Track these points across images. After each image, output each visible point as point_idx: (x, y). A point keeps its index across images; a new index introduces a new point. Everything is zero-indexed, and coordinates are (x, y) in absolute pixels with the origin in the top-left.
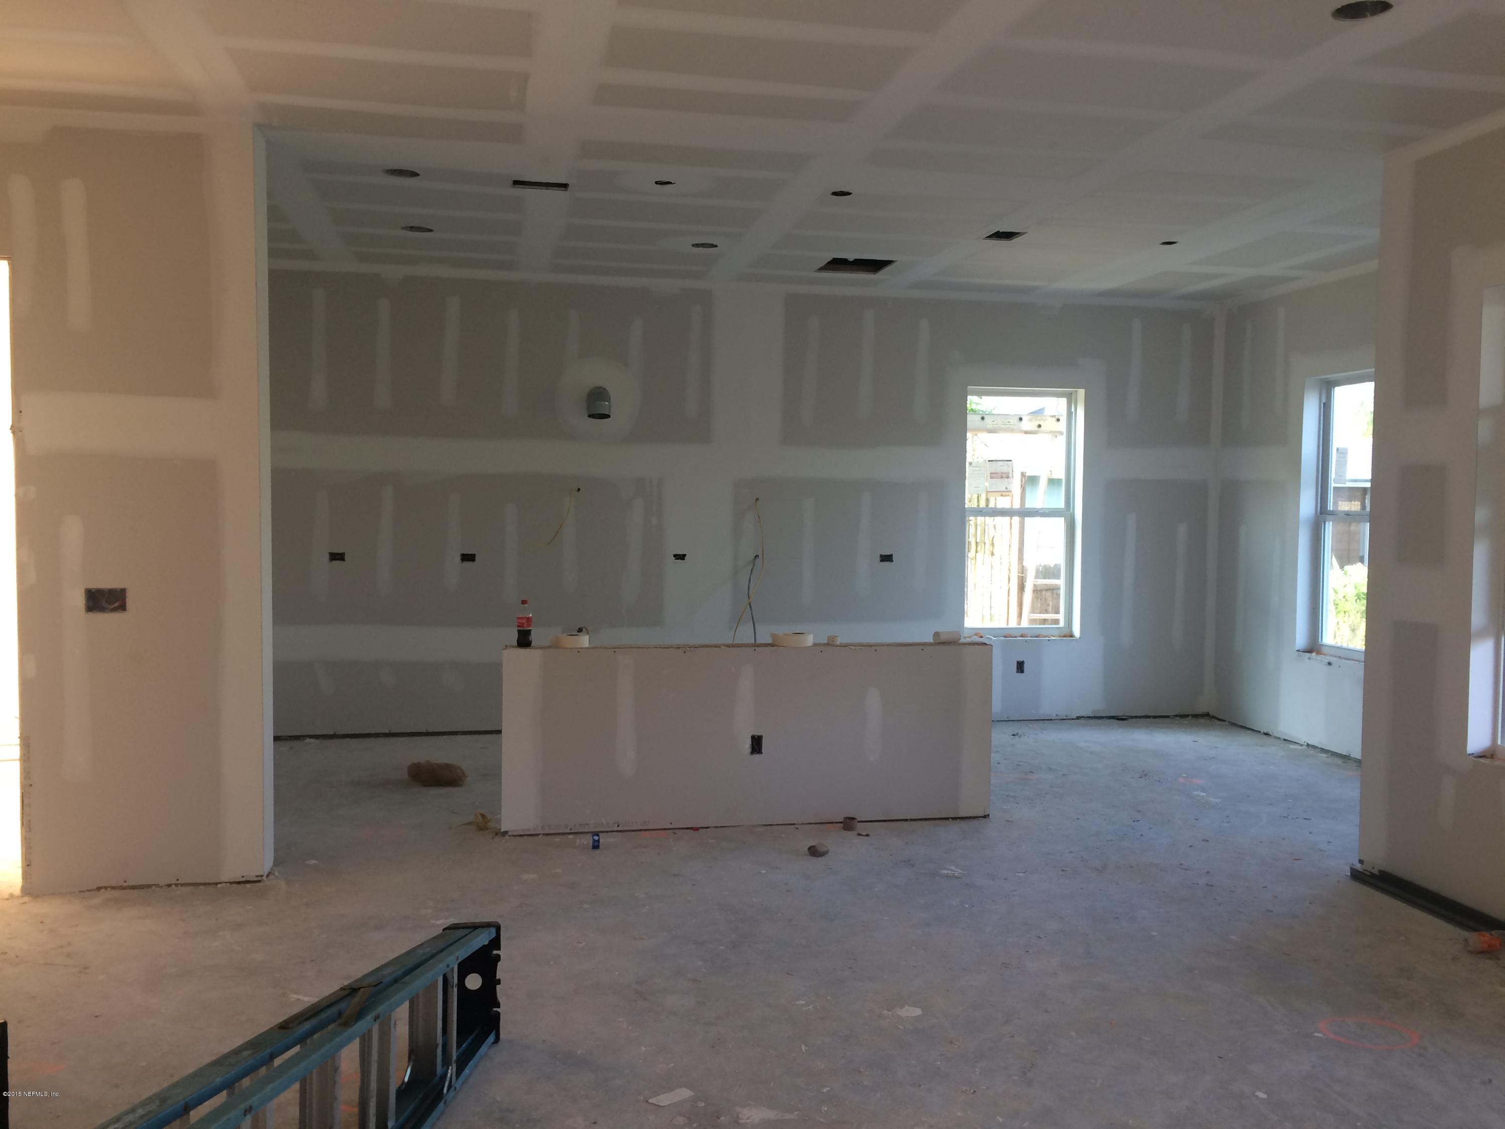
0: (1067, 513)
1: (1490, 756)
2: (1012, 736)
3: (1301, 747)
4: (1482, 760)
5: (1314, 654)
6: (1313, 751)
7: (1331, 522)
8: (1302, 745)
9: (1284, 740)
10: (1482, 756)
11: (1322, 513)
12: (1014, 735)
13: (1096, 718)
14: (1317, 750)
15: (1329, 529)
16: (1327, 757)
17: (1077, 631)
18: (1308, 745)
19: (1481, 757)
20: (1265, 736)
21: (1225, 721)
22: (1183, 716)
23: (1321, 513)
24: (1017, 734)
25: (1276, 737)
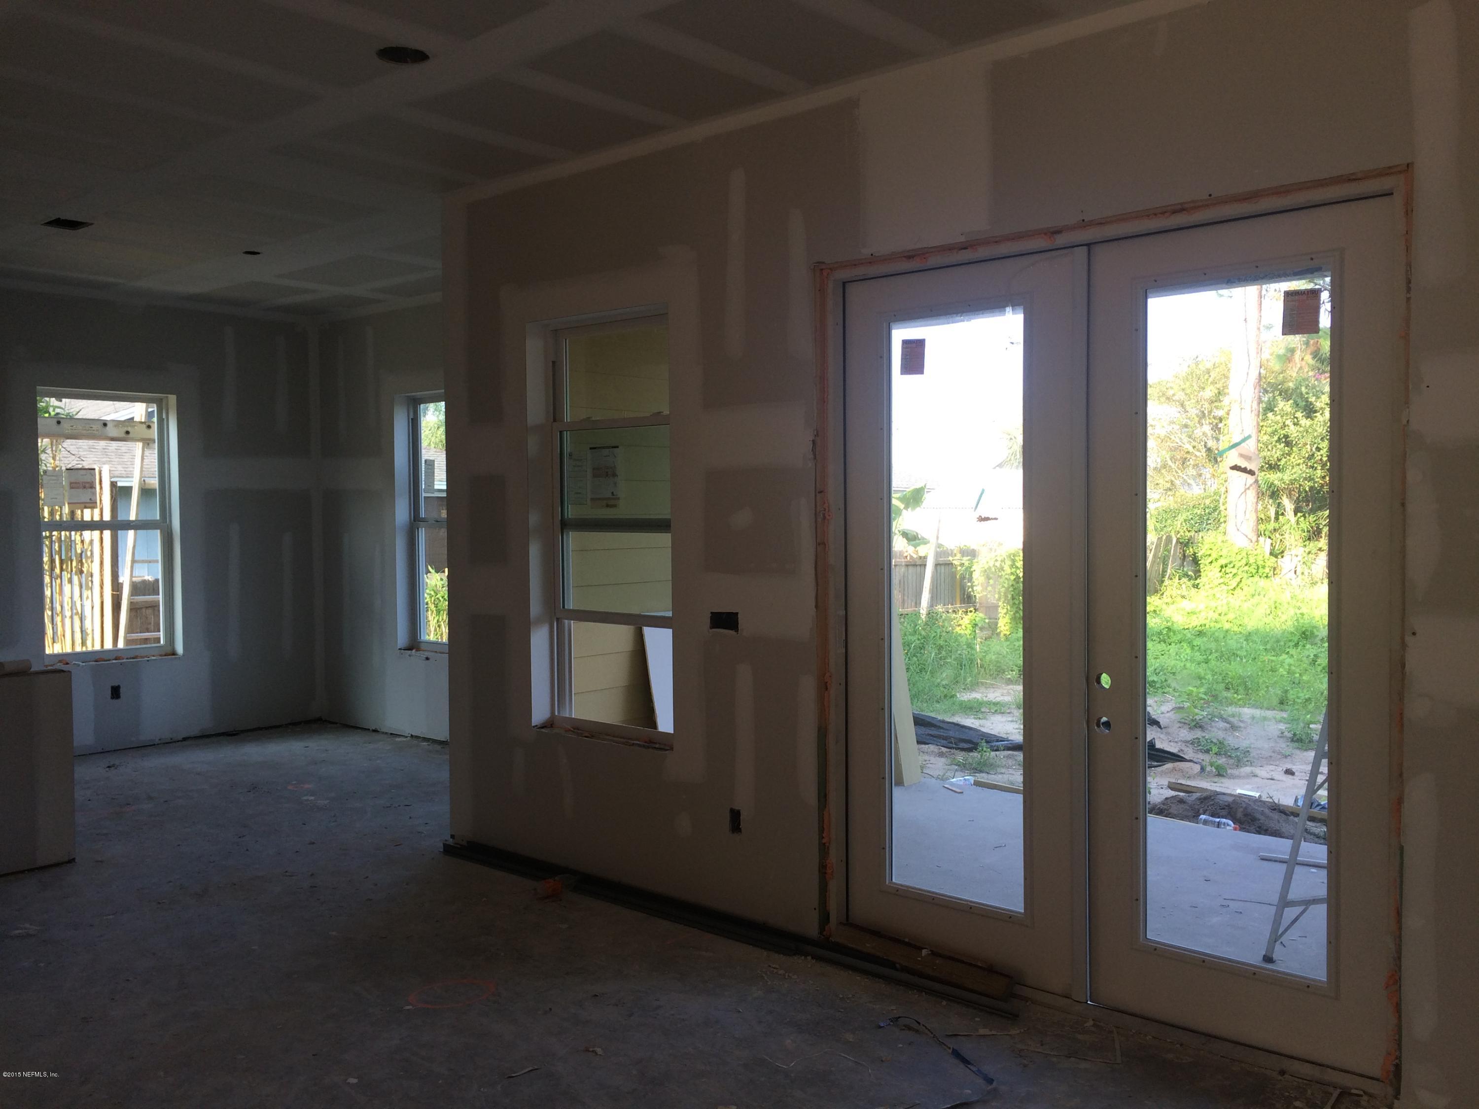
0: (164, 525)
1: (550, 726)
2: (107, 769)
3: (405, 739)
4: (543, 730)
5: (414, 651)
6: (416, 742)
7: (424, 529)
8: (407, 737)
9: (391, 734)
10: (543, 726)
11: (416, 520)
12: (109, 767)
13: (204, 738)
14: (420, 740)
15: (422, 535)
16: (428, 745)
17: (180, 648)
18: (412, 736)
19: (542, 728)
20: (374, 734)
21: (337, 723)
22: (295, 724)
23: (414, 521)
24: (113, 766)
25: (383, 733)
